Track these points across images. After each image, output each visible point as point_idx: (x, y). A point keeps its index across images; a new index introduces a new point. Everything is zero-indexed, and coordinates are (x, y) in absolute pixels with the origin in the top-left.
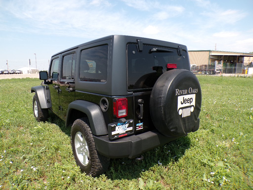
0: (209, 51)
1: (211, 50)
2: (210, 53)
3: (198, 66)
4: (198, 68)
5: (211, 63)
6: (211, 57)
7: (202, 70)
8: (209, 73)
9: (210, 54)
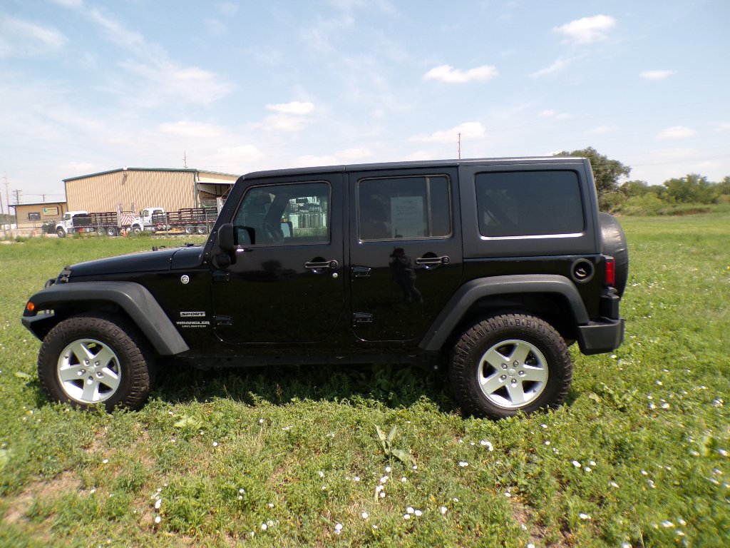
0: (194, 172)
1: (198, 169)
2: (197, 178)
3: (168, 213)
4: (168, 217)
5: (201, 204)
6: (201, 188)
7: (185, 224)
8: (203, 229)
9: (197, 181)
